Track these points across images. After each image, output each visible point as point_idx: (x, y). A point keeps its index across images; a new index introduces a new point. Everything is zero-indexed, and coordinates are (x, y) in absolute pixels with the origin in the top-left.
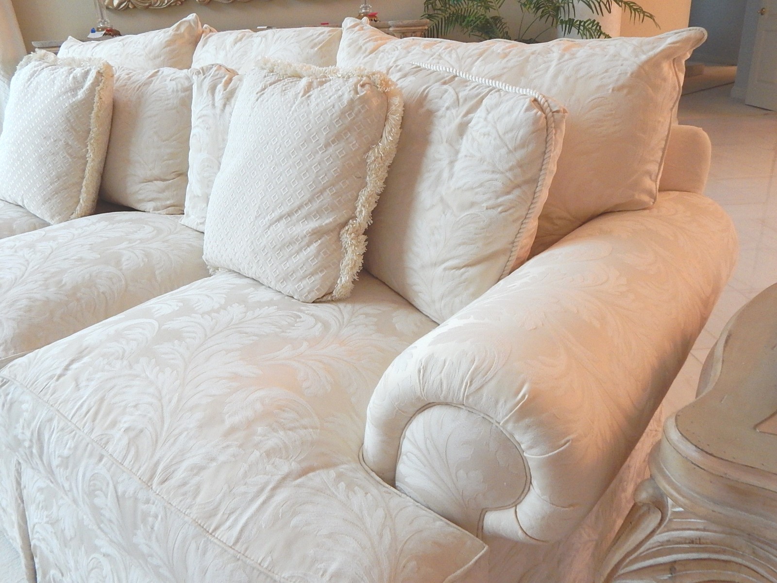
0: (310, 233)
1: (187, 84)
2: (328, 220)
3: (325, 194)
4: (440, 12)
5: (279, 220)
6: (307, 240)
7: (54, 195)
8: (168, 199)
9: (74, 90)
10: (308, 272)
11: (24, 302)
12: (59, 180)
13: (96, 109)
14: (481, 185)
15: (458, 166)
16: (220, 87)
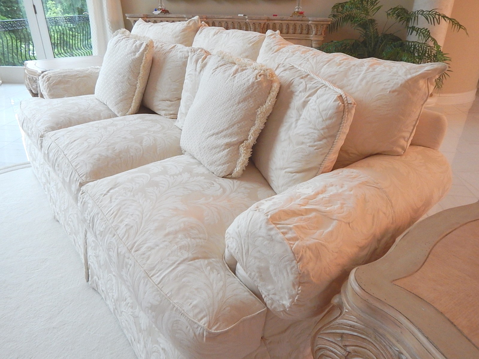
0: (225, 144)
1: (187, 55)
2: (234, 139)
3: (235, 127)
4: (340, 14)
5: (213, 135)
6: (223, 147)
7: (120, 102)
8: (172, 111)
9: (135, 52)
10: (222, 163)
11: (97, 156)
12: (123, 95)
13: (143, 63)
14: (308, 134)
15: (300, 122)
16: (200, 60)
